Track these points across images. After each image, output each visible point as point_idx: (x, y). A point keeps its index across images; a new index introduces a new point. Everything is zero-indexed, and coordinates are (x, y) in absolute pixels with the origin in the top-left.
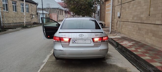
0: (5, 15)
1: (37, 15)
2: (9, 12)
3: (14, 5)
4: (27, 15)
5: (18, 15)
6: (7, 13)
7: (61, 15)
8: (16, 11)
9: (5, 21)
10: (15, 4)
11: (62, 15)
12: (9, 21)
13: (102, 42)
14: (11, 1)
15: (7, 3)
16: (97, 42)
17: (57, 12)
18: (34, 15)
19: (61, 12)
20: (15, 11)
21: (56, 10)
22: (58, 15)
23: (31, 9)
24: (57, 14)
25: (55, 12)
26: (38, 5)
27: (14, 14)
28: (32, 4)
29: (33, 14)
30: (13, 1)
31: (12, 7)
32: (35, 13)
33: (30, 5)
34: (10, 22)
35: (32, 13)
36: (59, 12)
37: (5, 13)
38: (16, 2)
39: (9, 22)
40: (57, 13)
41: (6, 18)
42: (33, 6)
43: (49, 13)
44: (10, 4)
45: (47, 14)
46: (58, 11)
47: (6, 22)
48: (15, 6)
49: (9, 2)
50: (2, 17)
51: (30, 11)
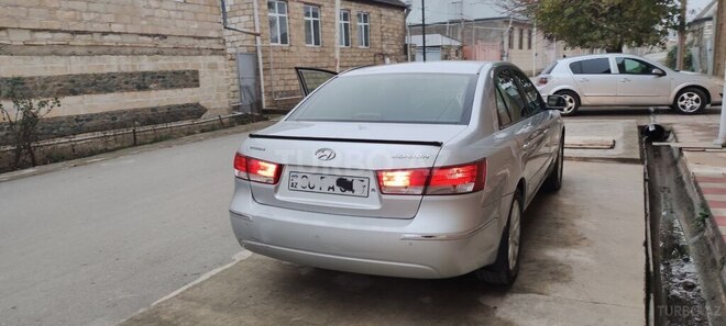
0: (277, 60)
1: (404, 57)
2: (292, 49)
3: (311, 19)
4: (362, 59)
5: (326, 59)
6: (282, 54)
7: (521, 47)
8: (317, 43)
9: (274, 83)
10: (315, 15)
11: (530, 47)
12: (289, 82)
13: (424, 194)
14: (298, 5)
15: (286, 15)
16: (396, 192)
17: (502, 37)
18: (389, 55)
19: (521, 33)
20: (313, 45)
21: (496, 25)
22: (503, 51)
23: (378, 30)
24: (499, 48)
25: (493, 35)
26: (409, 11)
27: (308, 55)
28: (384, 11)
29: (386, 51)
30: (306, 3)
31: (303, 28)
32: (395, 47)
33: (376, 16)
34: (293, 88)
35: (384, 46)
36: (511, 38)
37: (276, 55)
38: (320, 6)
39: (287, 89)
40: (499, 43)
41: (280, 71)
42: (388, 19)
43: (458, 44)
44: (296, 16)
45: (450, 46)
46: (506, 33)
47: (278, 88)
48: (316, 23)
49: (292, 11)
50: (264, 70)
51: (374, 38)
